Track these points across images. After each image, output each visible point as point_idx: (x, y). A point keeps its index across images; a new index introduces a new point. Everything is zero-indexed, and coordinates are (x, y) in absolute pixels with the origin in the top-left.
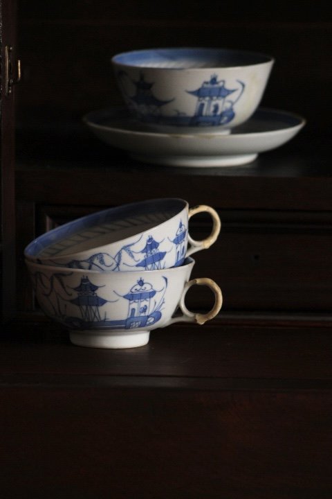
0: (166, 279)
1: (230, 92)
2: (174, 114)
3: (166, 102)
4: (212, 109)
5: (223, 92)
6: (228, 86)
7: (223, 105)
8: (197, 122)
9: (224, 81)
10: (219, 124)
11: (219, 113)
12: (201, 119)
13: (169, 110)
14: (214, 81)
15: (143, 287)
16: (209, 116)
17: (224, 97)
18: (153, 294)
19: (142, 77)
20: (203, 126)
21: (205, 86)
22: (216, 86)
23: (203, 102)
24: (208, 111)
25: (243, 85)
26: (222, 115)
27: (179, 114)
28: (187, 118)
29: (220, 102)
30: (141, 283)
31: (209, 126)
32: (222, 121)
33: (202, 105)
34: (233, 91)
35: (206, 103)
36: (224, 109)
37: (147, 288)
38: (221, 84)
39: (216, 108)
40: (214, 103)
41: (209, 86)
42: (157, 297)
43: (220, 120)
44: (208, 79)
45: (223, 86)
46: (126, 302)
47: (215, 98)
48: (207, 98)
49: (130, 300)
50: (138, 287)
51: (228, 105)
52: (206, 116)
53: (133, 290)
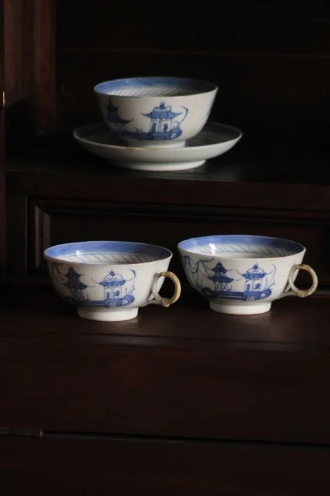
0: (134, 272)
1: (175, 115)
2: (135, 130)
3: (128, 122)
4: (163, 127)
5: (170, 115)
6: (174, 110)
7: (171, 124)
8: (151, 137)
9: (170, 107)
10: (170, 139)
11: (168, 130)
12: (154, 135)
13: (130, 127)
14: (162, 106)
15: (114, 277)
16: (162, 133)
17: (171, 118)
18: (123, 282)
19: (110, 103)
20: (157, 140)
21: (156, 110)
22: (164, 110)
23: (155, 122)
24: (159, 128)
25: (187, 110)
26: (171, 132)
27: (138, 130)
28: (144, 134)
29: (168, 122)
30: (112, 274)
31: (161, 140)
32: (172, 137)
33: (155, 124)
34: (179, 114)
35: (157, 123)
36: (172, 128)
37: (118, 278)
38: (168, 109)
39: (166, 127)
40: (163, 123)
41: (159, 110)
42: (127, 285)
43: (170, 135)
44: (158, 105)
45: (170, 111)
46: (101, 287)
47: (164, 119)
48: (158, 120)
49: (104, 286)
50: (110, 277)
51: (176, 125)
52: (158, 132)
53: (106, 279)
